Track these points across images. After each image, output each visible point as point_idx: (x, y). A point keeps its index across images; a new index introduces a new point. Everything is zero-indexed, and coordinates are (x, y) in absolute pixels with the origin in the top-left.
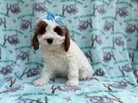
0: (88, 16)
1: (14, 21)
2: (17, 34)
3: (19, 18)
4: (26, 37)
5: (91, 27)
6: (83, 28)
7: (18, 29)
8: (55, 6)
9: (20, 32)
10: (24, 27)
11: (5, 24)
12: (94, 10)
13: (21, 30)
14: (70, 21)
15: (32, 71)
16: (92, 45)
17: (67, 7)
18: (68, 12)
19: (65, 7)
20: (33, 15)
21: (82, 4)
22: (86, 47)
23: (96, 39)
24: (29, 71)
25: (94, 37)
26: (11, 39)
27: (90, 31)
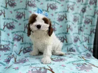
0: (64, 12)
1: (11, 12)
2: (13, 22)
3: (15, 10)
4: (20, 24)
5: (66, 20)
6: (60, 20)
7: (14, 18)
8: (42, 4)
9: (16, 21)
10: (19, 17)
11: (4, 14)
12: (68, 8)
13: (16, 19)
14: (52, 15)
15: (27, 49)
16: (67, 31)
17: (50, 5)
18: (51, 8)
19: (49, 5)
20: (26, 9)
21: (60, 3)
22: (63, 33)
23: (69, 28)
24: (24, 49)
25: (68, 27)
26: (8, 25)
27: (66, 22)
